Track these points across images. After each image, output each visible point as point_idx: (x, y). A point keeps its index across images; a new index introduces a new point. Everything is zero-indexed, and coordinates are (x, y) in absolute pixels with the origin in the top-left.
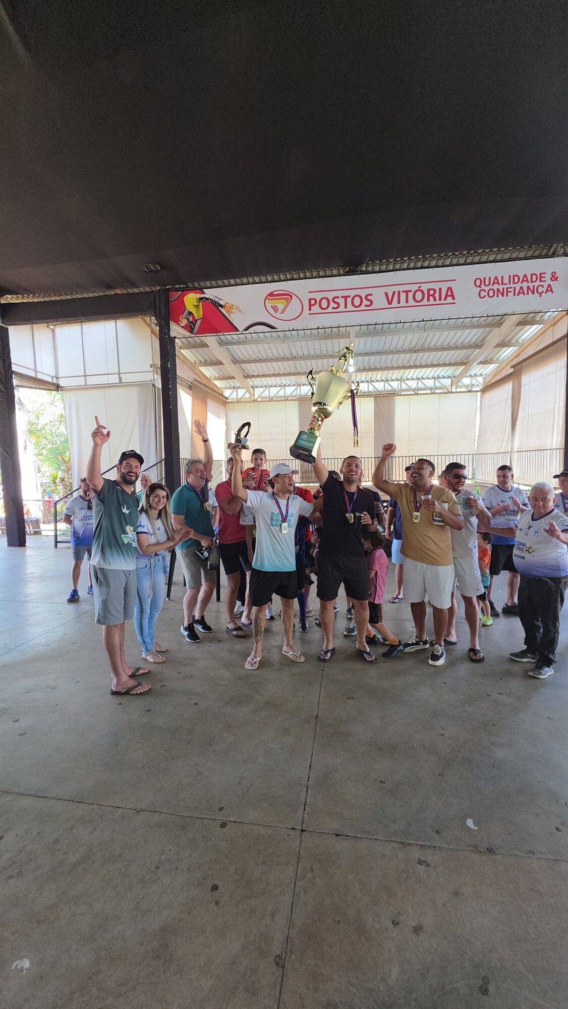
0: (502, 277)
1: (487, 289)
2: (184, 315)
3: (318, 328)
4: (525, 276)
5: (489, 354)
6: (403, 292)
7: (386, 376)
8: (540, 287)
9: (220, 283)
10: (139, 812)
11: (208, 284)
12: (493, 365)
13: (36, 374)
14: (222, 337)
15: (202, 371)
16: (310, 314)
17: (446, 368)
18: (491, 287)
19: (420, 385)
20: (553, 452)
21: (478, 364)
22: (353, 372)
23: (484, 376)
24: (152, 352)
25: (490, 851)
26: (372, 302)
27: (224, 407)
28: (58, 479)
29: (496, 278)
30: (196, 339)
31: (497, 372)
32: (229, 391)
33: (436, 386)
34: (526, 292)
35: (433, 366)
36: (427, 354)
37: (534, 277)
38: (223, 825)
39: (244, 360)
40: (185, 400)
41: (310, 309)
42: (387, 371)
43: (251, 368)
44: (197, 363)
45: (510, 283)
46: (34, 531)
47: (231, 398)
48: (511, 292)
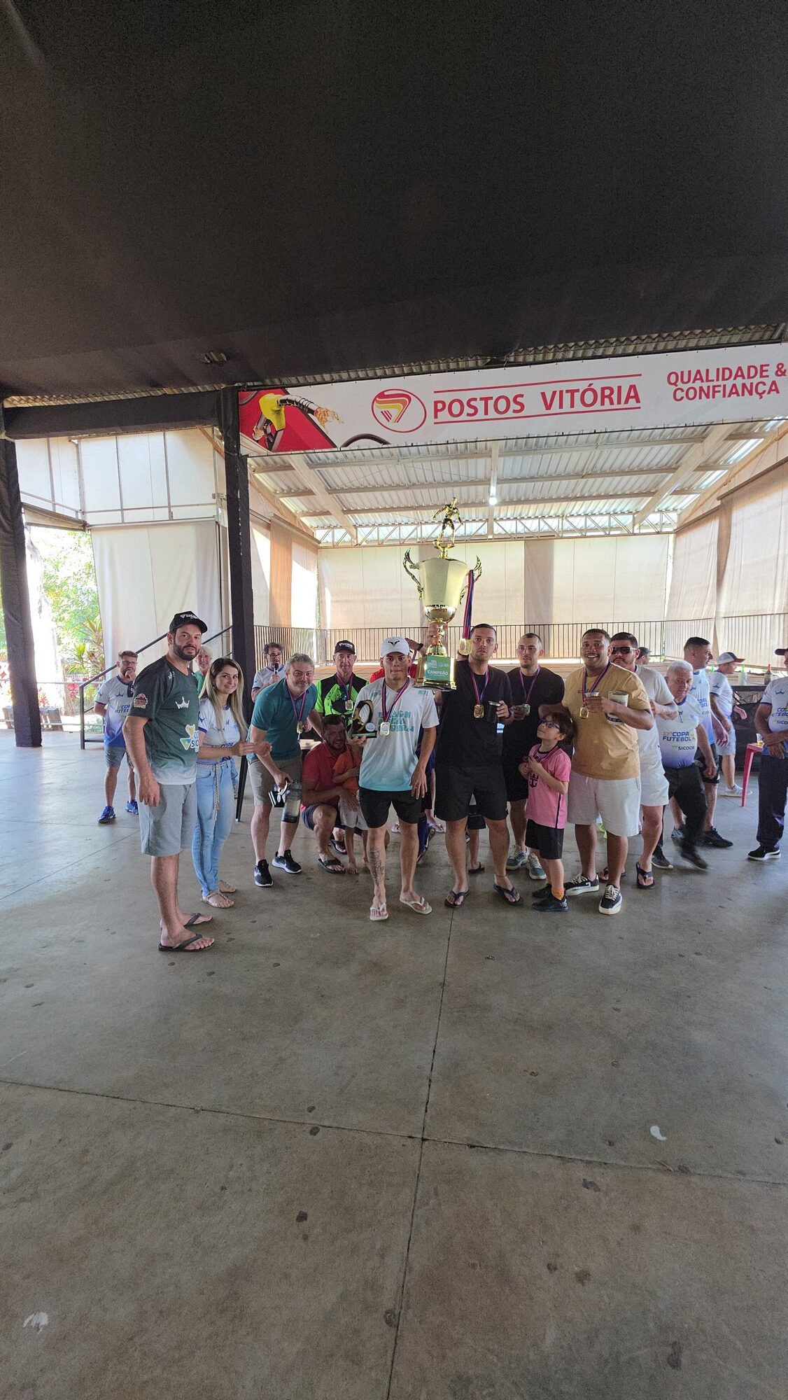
0: (708, 371)
1: (685, 387)
2: (260, 425)
3: (448, 443)
4: (740, 369)
5: (687, 480)
6: (567, 391)
7: (540, 512)
8: (761, 385)
9: (310, 379)
10: (198, 1112)
11: (293, 380)
12: (692, 496)
13: (54, 508)
14: (313, 456)
15: (285, 503)
16: (435, 423)
17: (626, 500)
18: (690, 384)
19: (590, 524)
20: (774, 618)
21: (673, 494)
22: (496, 505)
23: (679, 511)
24: (215, 476)
25: (684, 1170)
26: (522, 406)
27: (315, 555)
28: (86, 653)
29: (698, 372)
30: (277, 458)
31: (698, 505)
32: (323, 532)
33: (611, 525)
34: (740, 393)
35: (607, 496)
36: (600, 480)
37: (752, 370)
38: (314, 1131)
39: (343, 489)
40: (261, 544)
41: (436, 417)
42: (543, 504)
43: (353, 500)
44: (278, 492)
45: (718, 380)
46: (53, 726)
47: (324, 541)
48: (719, 391)
